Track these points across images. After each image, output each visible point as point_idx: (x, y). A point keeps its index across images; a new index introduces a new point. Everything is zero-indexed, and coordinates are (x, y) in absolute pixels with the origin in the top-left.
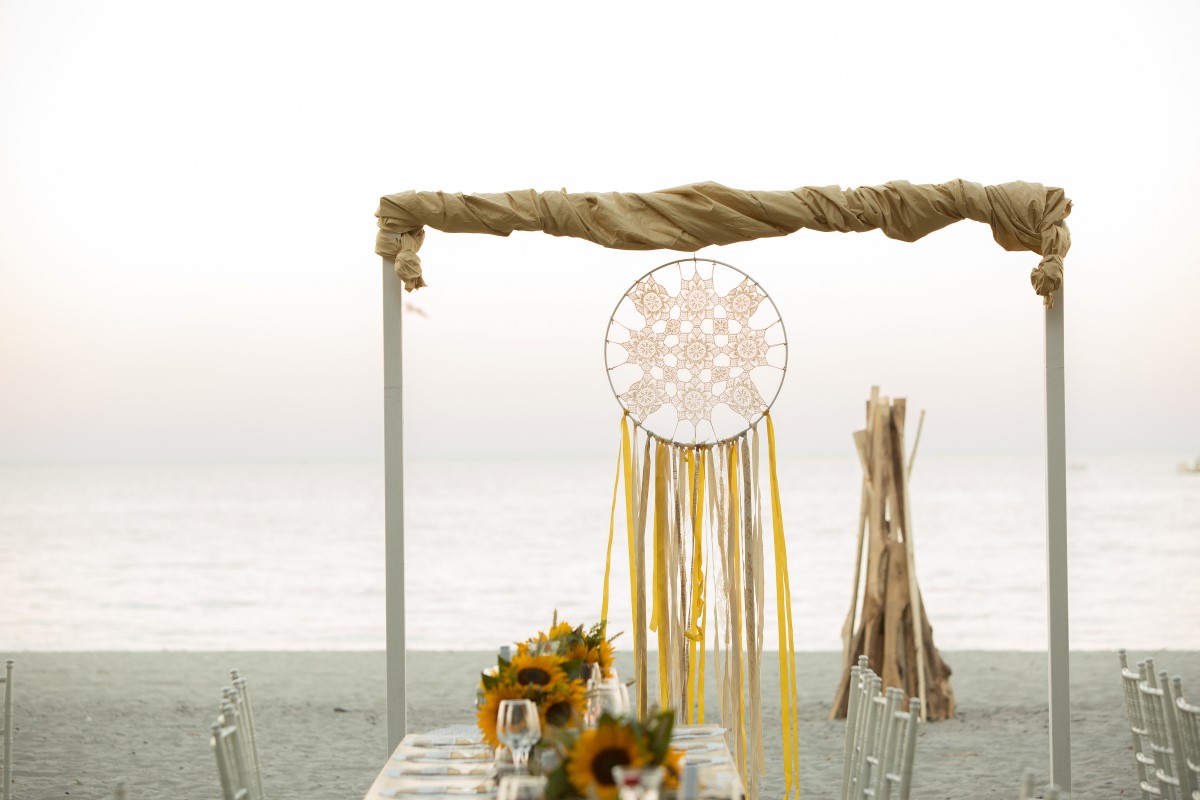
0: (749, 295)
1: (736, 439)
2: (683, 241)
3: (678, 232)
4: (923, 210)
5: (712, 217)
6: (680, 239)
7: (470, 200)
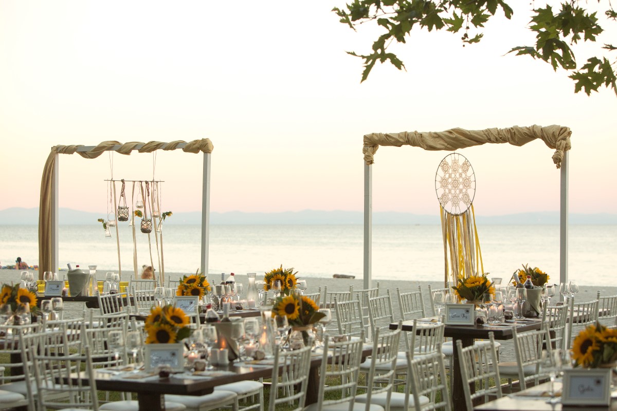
0: (467, 165)
1: (465, 212)
2: (448, 147)
3: (446, 144)
4: (520, 135)
5: (455, 139)
6: (446, 147)
7: (387, 135)
